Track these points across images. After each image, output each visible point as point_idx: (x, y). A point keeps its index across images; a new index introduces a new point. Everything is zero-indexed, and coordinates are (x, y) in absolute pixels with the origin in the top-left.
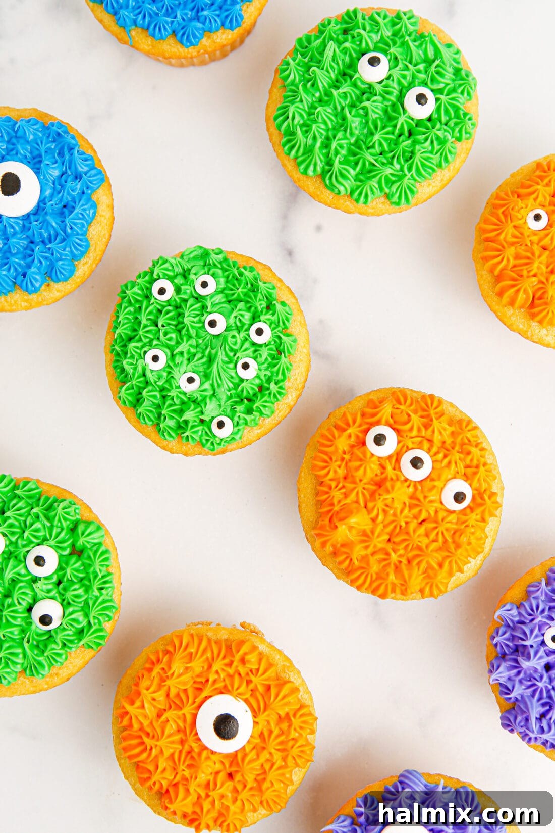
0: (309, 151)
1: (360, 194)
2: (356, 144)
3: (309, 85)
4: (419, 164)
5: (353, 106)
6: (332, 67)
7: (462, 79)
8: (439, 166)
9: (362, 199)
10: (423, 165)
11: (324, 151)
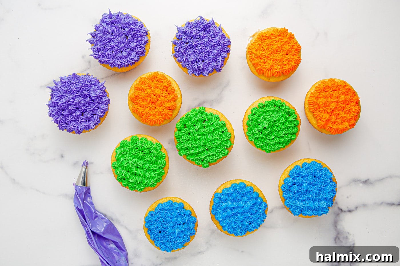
0: (159, 174)
1: (163, 156)
2: (152, 163)
3: (142, 182)
4: (150, 145)
5: (142, 169)
6: (135, 178)
7: (123, 145)
8: (147, 140)
9: (164, 155)
10: (149, 144)
11: (157, 170)
